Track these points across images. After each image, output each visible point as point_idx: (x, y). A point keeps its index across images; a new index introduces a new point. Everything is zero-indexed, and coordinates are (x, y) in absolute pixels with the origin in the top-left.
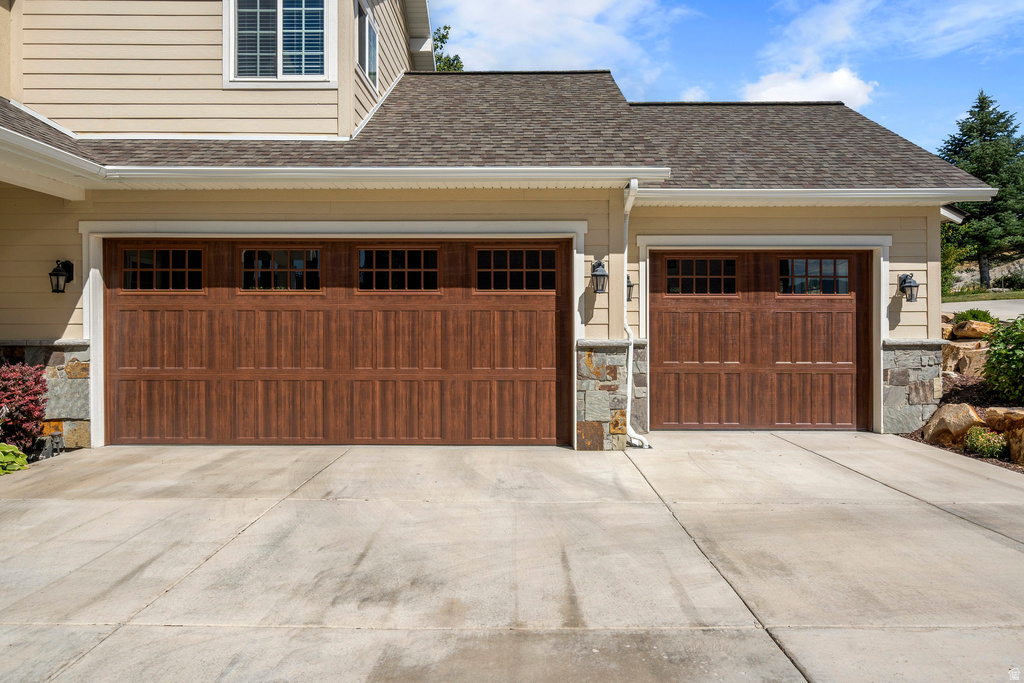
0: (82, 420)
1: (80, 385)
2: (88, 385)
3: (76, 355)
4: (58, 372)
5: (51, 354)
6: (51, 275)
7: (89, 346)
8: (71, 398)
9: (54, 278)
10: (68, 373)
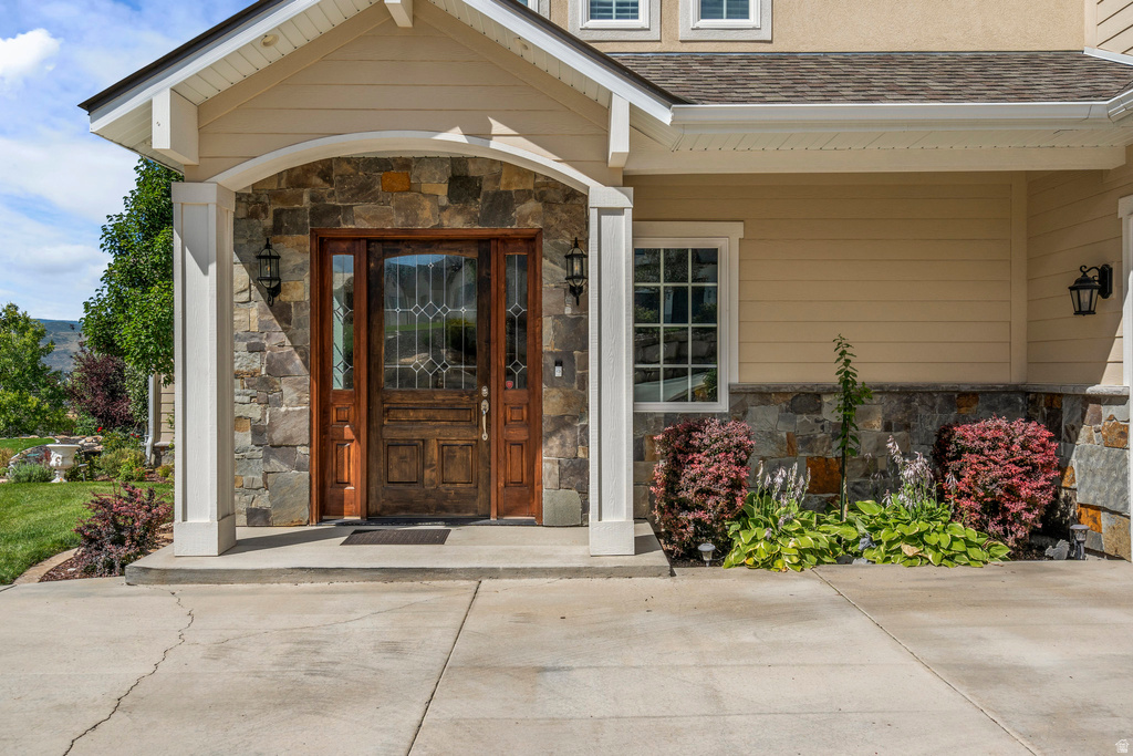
0: (1120, 514)
1: (1117, 458)
2: (1126, 459)
3: (1113, 410)
4: (1095, 435)
5: (1087, 407)
6: (1071, 289)
7: (1127, 397)
8: (1109, 476)
9: (1075, 293)
10: (1105, 437)
